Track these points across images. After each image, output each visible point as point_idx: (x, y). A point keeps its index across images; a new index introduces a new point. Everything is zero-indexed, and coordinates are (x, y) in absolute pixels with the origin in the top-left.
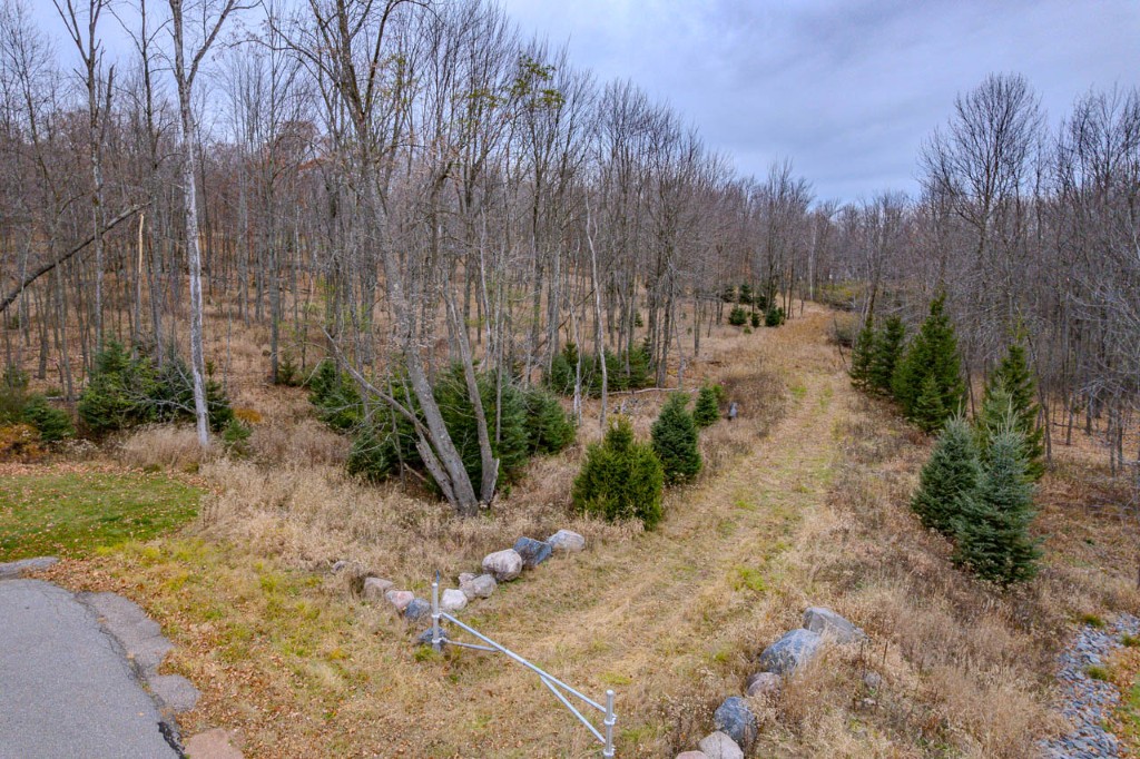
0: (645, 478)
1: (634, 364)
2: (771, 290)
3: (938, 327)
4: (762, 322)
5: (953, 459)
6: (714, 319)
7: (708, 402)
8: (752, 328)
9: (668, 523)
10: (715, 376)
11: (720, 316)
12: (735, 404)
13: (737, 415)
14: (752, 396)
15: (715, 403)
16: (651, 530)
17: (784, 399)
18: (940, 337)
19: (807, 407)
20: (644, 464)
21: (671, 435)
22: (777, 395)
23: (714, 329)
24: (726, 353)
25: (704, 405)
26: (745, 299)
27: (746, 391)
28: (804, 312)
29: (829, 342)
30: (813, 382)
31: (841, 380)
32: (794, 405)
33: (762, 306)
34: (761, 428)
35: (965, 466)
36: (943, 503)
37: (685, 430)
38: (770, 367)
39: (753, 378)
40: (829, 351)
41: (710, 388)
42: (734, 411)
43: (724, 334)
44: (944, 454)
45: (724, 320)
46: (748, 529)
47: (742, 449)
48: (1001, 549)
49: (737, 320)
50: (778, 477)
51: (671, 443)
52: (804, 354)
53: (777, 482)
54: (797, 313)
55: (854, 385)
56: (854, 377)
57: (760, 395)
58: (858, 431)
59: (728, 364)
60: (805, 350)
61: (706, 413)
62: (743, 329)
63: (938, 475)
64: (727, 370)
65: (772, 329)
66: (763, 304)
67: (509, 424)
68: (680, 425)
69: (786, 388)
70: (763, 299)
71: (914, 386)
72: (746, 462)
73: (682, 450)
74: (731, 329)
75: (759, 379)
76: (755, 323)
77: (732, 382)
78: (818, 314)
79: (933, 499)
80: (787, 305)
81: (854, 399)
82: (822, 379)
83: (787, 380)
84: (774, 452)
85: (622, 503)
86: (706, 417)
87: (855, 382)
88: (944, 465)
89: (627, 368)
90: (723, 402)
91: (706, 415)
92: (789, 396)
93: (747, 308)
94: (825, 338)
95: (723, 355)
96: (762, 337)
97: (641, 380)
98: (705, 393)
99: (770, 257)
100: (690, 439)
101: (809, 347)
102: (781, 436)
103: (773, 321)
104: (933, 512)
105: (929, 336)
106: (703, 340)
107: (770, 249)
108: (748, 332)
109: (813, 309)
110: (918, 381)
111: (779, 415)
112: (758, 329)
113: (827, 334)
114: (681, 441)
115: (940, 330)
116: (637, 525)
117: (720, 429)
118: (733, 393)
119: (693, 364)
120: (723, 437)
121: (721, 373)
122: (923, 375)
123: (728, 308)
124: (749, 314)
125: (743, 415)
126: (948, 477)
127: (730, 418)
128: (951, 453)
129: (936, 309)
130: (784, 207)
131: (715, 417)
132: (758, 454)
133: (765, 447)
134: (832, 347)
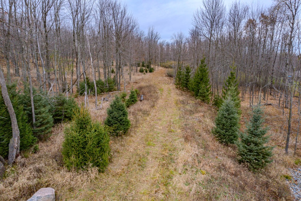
0: (98, 143)
1: (110, 83)
2: (150, 63)
3: (203, 67)
4: (148, 71)
5: (229, 114)
6: (135, 71)
7: (134, 95)
8: (146, 73)
9: (113, 164)
10: (135, 87)
11: (137, 70)
12: (142, 96)
13: (143, 99)
14: (148, 92)
15: (136, 96)
16: (103, 172)
17: (158, 93)
18: (204, 71)
19: (165, 95)
20: (97, 135)
21: (116, 114)
22: (155, 92)
23: (135, 73)
24: (139, 80)
25: (132, 97)
26: (143, 66)
27: (146, 91)
28: (158, 69)
29: (166, 76)
30: (165, 87)
31: (172, 86)
32: (161, 94)
33: (148, 68)
34: (152, 104)
35: (233, 117)
36: (226, 132)
37: (122, 111)
38: (152, 83)
39: (147, 87)
40: (166, 78)
41: (134, 90)
42: (142, 98)
43: (138, 75)
44: (225, 113)
45: (138, 71)
46: (153, 160)
47: (146, 113)
48: (258, 155)
49: (141, 71)
50: (161, 125)
51: (115, 117)
52: (160, 79)
53: (161, 128)
54: (157, 69)
55: (176, 87)
56: (177, 85)
57: (150, 92)
58: (183, 102)
59: (139, 83)
60: (160, 78)
61: (133, 99)
62: (143, 73)
63: (224, 121)
64: (139, 84)
65: (151, 73)
66: (148, 67)
67: (40, 113)
68: (120, 109)
69: (157, 89)
70: (148, 66)
71: (197, 87)
72: (148, 118)
73: (121, 120)
74: (140, 73)
75: (149, 87)
76: (146, 72)
77: (141, 88)
78: (162, 69)
79: (222, 131)
80: (154, 67)
81: (178, 91)
82: (167, 86)
83: (157, 87)
84: (157, 113)
85: (85, 159)
86: (133, 101)
87: (177, 86)
88: (225, 117)
89: (107, 85)
90: (138, 95)
91: (133, 100)
92: (159, 92)
93: (144, 68)
94: (165, 75)
95: (138, 80)
96: (148, 75)
97: (112, 89)
98: (132, 92)
99: (149, 54)
100: (124, 114)
101: (161, 78)
102: (159, 106)
103: (151, 71)
104: (222, 136)
105: (201, 71)
106: (132, 76)
107: (149, 52)
108: (145, 74)
109: (160, 68)
110: (198, 85)
111: (157, 98)
112: (147, 73)
113: (165, 74)
114: (120, 116)
115: (204, 69)
116: (93, 172)
117: (139, 105)
118: (141, 92)
119: (129, 83)
120: (139, 109)
121: (138, 85)
122: (200, 83)
123: (139, 68)
124: (145, 70)
125: (146, 99)
126: (227, 122)
127: (141, 101)
128: (228, 112)
129: (202, 62)
130: (152, 40)
131: (136, 101)
132: (152, 114)
133: (154, 111)
134: (167, 77)
